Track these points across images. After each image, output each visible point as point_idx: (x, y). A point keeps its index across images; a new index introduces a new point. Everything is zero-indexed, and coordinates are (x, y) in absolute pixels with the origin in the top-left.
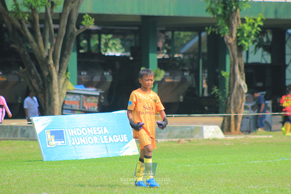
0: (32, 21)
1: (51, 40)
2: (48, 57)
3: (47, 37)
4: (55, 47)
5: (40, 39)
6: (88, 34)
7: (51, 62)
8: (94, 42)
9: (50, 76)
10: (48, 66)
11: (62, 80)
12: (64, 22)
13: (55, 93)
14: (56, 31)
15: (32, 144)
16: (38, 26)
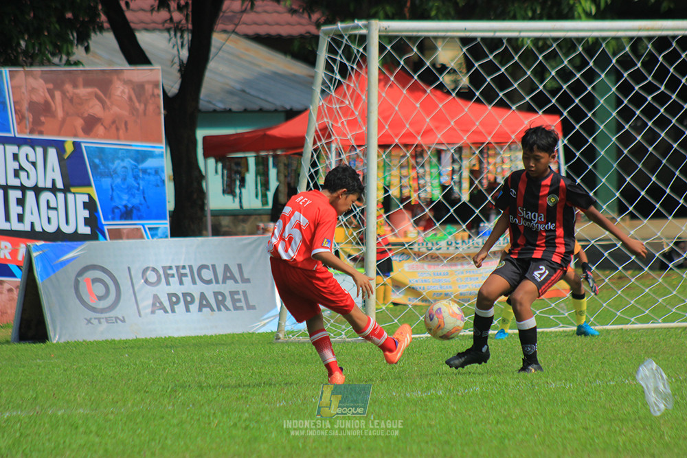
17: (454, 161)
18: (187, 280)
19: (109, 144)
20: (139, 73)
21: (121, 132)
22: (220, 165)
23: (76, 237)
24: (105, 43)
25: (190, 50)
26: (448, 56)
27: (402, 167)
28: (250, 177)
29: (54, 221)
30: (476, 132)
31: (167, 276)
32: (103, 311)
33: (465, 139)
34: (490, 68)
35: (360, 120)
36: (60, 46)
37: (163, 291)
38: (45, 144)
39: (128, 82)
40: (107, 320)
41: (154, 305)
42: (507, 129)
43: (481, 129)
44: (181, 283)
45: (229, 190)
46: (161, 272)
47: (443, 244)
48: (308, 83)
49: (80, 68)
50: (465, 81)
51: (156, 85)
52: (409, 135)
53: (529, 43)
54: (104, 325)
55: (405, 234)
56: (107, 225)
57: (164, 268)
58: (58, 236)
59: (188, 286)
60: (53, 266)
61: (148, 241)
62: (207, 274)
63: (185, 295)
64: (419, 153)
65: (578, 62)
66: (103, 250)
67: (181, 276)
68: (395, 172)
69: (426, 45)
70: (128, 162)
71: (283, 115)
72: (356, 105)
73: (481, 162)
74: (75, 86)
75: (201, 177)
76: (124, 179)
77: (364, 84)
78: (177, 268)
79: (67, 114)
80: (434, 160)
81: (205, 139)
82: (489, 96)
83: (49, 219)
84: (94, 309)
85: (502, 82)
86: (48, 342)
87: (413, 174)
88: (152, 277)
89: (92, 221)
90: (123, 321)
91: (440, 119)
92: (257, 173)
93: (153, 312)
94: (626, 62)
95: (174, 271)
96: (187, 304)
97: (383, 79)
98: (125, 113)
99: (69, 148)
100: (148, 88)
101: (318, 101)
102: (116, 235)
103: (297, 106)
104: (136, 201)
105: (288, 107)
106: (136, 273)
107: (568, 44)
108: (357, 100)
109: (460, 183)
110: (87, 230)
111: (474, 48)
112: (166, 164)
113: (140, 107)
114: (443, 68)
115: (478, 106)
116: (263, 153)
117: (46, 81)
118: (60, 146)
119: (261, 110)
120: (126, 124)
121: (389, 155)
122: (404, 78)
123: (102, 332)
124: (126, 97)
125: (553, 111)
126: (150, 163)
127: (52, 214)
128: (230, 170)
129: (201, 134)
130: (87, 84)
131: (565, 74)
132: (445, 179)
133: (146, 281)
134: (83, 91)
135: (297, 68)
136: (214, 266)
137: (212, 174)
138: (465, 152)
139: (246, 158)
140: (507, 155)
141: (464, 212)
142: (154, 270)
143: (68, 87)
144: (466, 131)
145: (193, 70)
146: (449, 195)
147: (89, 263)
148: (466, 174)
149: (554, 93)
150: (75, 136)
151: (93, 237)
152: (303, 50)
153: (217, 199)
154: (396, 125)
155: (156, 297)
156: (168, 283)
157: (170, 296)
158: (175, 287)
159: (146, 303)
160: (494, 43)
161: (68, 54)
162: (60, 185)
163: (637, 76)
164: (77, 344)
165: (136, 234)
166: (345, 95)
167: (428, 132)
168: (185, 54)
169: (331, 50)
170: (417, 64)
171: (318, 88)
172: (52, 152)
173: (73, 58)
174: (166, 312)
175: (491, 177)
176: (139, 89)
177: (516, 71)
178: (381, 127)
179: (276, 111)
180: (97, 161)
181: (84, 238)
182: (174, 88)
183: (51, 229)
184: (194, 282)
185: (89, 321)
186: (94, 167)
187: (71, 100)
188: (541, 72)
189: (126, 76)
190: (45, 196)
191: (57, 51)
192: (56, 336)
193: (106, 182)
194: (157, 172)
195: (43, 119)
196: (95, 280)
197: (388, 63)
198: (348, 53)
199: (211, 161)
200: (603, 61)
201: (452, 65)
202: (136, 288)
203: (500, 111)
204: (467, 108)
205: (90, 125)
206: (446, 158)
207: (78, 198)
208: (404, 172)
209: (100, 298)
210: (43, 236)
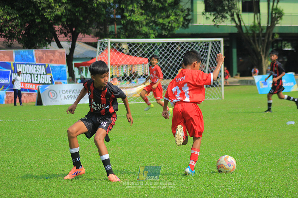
0: (253, 37)
1: (261, 44)
2: (260, 52)
3: (260, 43)
4: (263, 47)
5: (257, 44)
6: (277, 41)
7: (261, 53)
8: (280, 45)
9: (261, 59)
10: (260, 55)
11: (266, 60)
12: (267, 37)
13: (263, 66)
14: (264, 40)
15: (253, 87)
16: (256, 39)
17: (126, 68)
18: (71, 93)
19: (55, 65)
20: (61, 50)
21: (57, 62)
22: (78, 69)
23: (48, 84)
24: (54, 44)
25: (72, 45)
26: (125, 46)
27: (115, 69)
28: (84, 71)
29: (44, 81)
30: (131, 62)
31: (67, 92)
32: (54, 99)
33: (128, 63)
34: (133, 49)
35: (106, 60)
36: (45, 45)
37: (66, 95)
38: (42, 65)
39: (59, 52)
40: (55, 101)
41: (64, 98)
42: (137, 61)
43: (132, 61)
44: (70, 93)
45: (80, 74)
46: (66, 91)
47: (124, 85)
48: (96, 52)
49: (49, 49)
50: (128, 51)
51: (64, 53)
52: (117, 63)
53: (141, 44)
54: (54, 102)
55: (116, 83)
56: (55, 81)
57: (66, 90)
58: (45, 84)
59: (71, 94)
60: (43, 90)
61: (63, 85)
62: (75, 91)
63: (71, 96)
64: (119, 66)
65: (151, 47)
66: (54, 87)
67: (70, 92)
68: (114, 70)
69: (120, 44)
70: (59, 69)
71: (90, 59)
72: (106, 56)
73: (131, 68)
74: (48, 53)
75: (74, 72)
76: (58, 72)
77: (107, 52)
78: (69, 90)
79: (46, 59)
80: (122, 68)
81: (75, 64)
82: (133, 54)
83: (43, 81)
84: (52, 99)
85: (136, 52)
86: (43, 106)
87: (118, 71)
88: (64, 92)
89: (52, 81)
90: (58, 101)
91: (123, 59)
92: (86, 71)
93: (64, 99)
94: (161, 48)
95: (68, 91)
96: (71, 98)
97: (111, 51)
98: (58, 58)
99: (47, 66)
100: (63, 53)
101: (98, 56)
102: (56, 83)
103: (93, 57)
104: (61, 76)
105: (92, 57)
106: (61, 91)
107: (149, 44)
108: (106, 55)
109: (127, 72)
110: (50, 83)
111: (130, 45)
112: (66, 69)
113: (61, 57)
114: (123, 49)
115: (131, 56)
116: (87, 67)
117: (42, 52)
118: (45, 65)
119: (86, 58)
120: (58, 61)
121: (113, 67)
122: (115, 51)
123: (54, 103)
124: (58, 55)
125: (146, 57)
126: (63, 69)
127: (43, 79)
128: (80, 70)
129: (74, 63)
130: (50, 52)
131: (148, 50)
132: (124, 72)
133: (63, 93)
134: (49, 54)
135: (93, 49)
136: (77, 90)
137: (76, 70)
138: (128, 66)
139: (83, 68)
140: (137, 67)
141: (128, 78)
142: (64, 91)
143: (47, 53)
144: (128, 62)
145: (72, 50)
146: (125, 75)
147: (51, 89)
148: (128, 70)
149: (146, 54)
150: (48, 63)
151: (52, 84)
152: (95, 45)
153: (77, 76)
154: (114, 60)
155: (65, 96)
156: (67, 93)
157: (68, 96)
158: (69, 94)
159: (63, 97)
160: (134, 44)
161: (47, 47)
162: (45, 73)
163: (163, 50)
164: (49, 106)
165: (61, 83)
166: (103, 55)
167: (121, 62)
168: (70, 46)
169: (100, 45)
170: (118, 48)
171: (98, 53)
172: (43, 67)
173: (48, 47)
174: (67, 99)
175: (133, 71)
176: (61, 53)
177: (138, 49)
178: (111, 61)
179: (89, 58)
180: (52, 68)
181: (50, 84)
182: (68, 53)
183: (43, 82)
184: (72, 93)
185: (51, 101)
186: (52, 70)
187: (47, 56)
188: (144, 50)
189: (58, 51)
190: (42, 76)
191: (44, 46)
192: (44, 104)
193: (54, 73)
194: (65, 70)
195: (41, 60)
196: (52, 93)
197: (112, 48)
198: (104, 46)
199: (76, 68)
200: (156, 47)
201: (125, 48)
202: (61, 94)
203: (135, 57)
204: (128, 57)
205: (51, 61)
206: (124, 67)
207: (49, 76)
208: (116, 70)
209: (53, 96)
210: (42, 84)
